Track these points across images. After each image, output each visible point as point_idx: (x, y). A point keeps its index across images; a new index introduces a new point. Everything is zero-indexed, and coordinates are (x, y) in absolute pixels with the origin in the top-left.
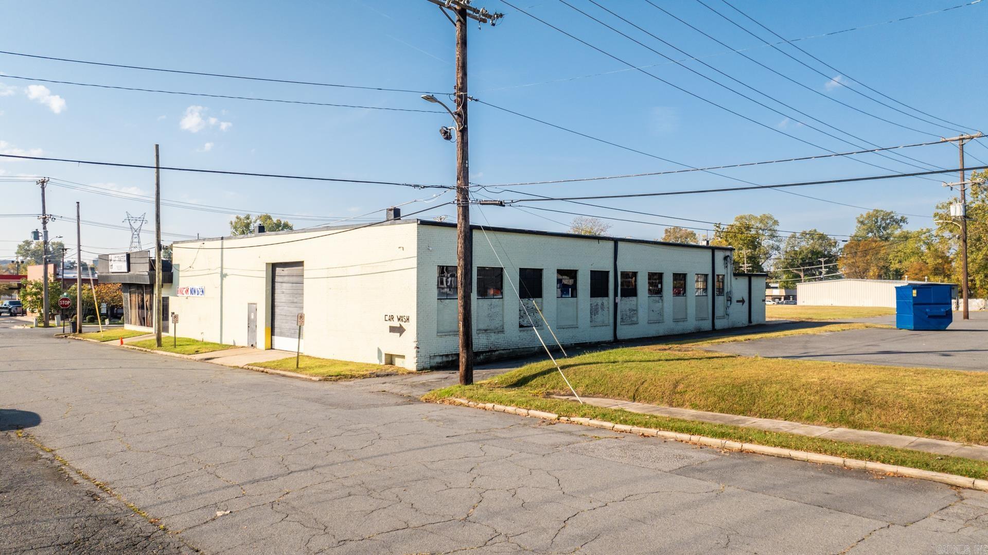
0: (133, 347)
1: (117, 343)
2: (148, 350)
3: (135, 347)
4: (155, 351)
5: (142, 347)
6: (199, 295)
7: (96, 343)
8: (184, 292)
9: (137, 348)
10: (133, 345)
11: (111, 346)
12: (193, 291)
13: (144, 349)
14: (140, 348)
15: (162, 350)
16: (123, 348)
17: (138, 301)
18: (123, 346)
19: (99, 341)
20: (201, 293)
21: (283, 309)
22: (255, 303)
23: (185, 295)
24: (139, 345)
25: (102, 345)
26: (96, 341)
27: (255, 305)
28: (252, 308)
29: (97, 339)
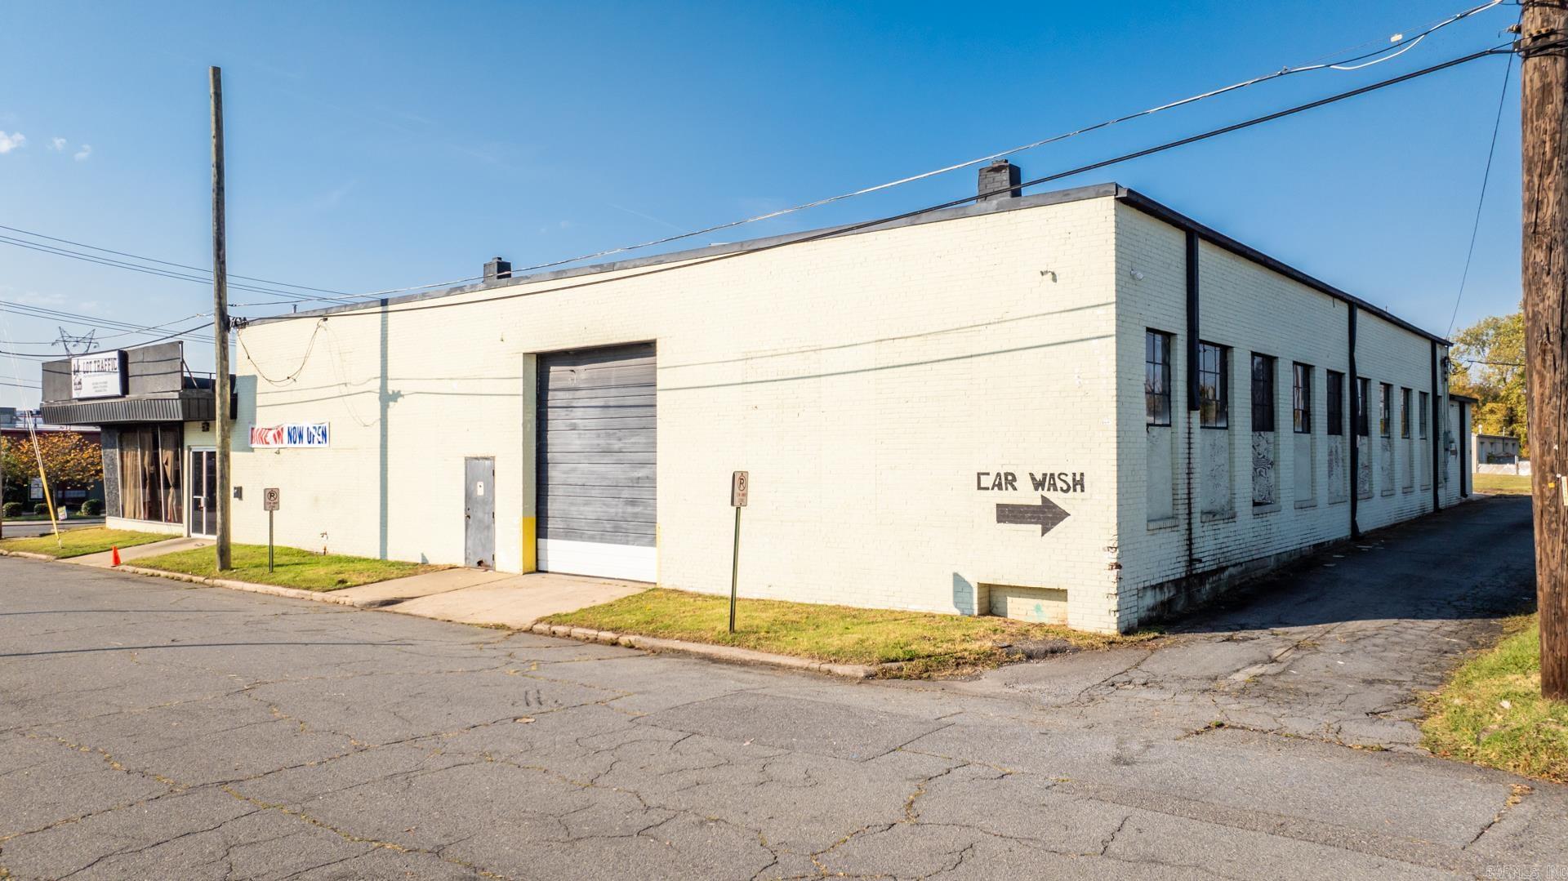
0: (150, 571)
1: (106, 560)
2: (195, 578)
3: (157, 572)
4: (217, 582)
5: (177, 571)
6: (316, 444)
7: (47, 561)
8: (270, 438)
9: (163, 573)
10: (151, 567)
11: (88, 568)
12: (295, 435)
13: (186, 577)
14: (171, 574)
15: (238, 579)
16: (124, 574)
17: (143, 465)
18: (121, 568)
19: (52, 558)
20: (320, 439)
21: (574, 470)
22: (490, 455)
23: (273, 444)
24: (166, 565)
25: (64, 568)
26: (44, 557)
27: (487, 463)
28: (479, 470)
29: (46, 552)
